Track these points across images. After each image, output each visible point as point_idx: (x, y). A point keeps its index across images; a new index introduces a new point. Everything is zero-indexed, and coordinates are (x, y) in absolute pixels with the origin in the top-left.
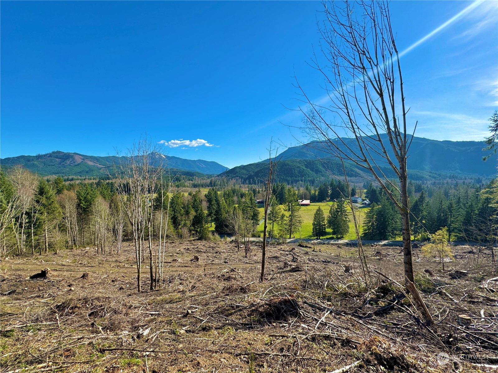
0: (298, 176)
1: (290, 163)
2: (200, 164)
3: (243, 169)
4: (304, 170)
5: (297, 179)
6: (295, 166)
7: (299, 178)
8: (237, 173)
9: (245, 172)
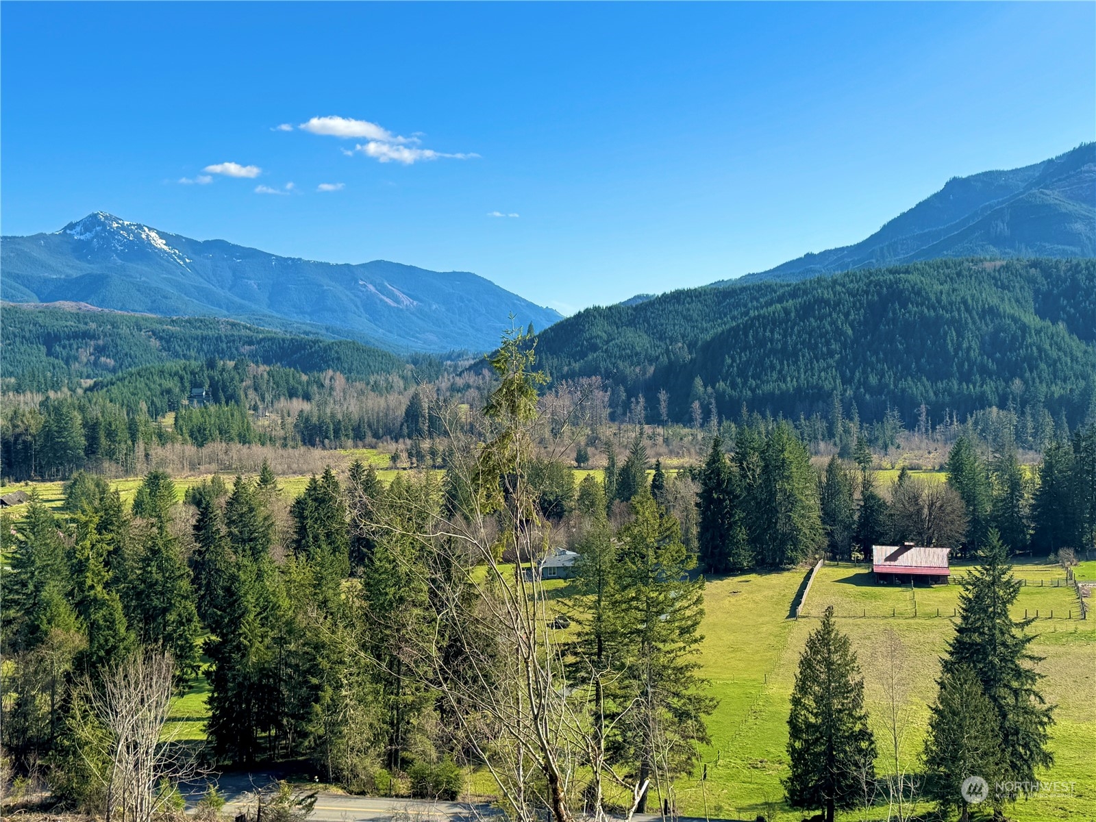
0: (984, 370)
1: (935, 288)
2: (383, 290)
3: (632, 323)
4: (1024, 328)
5: (972, 390)
6: (965, 302)
7: (989, 388)
8: (594, 348)
9: (640, 340)
